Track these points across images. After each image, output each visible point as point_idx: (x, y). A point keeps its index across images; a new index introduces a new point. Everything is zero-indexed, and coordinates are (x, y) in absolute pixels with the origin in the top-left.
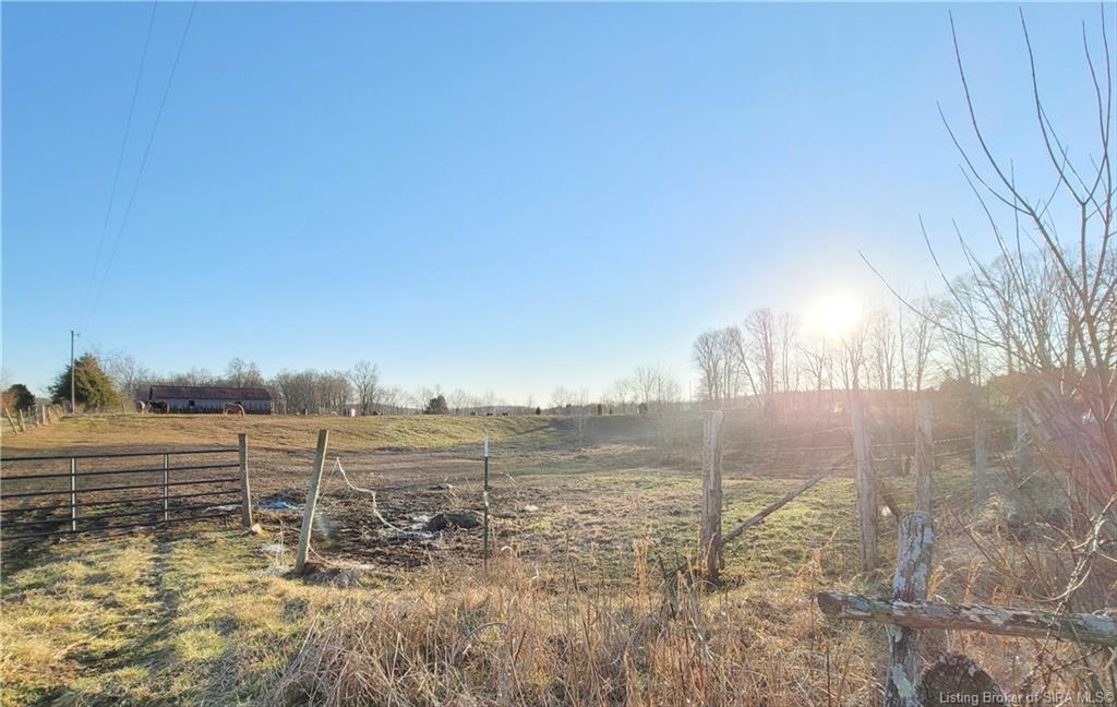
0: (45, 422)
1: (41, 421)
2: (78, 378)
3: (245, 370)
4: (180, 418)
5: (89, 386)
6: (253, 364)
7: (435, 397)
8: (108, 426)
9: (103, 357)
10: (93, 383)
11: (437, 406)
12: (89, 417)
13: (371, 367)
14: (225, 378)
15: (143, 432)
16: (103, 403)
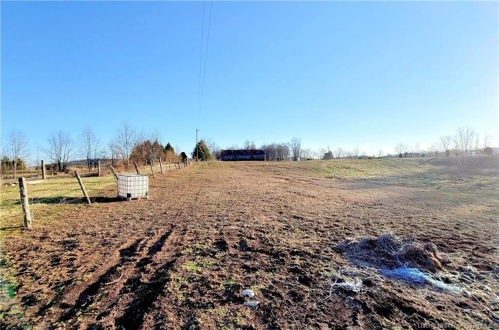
0: (188, 165)
1: (187, 165)
2: (198, 148)
3: (250, 144)
4: (232, 163)
5: (202, 151)
6: (253, 142)
7: (327, 152)
8: (208, 167)
9: (206, 141)
10: (203, 150)
11: (328, 156)
12: (202, 163)
13: (298, 140)
14: (243, 148)
15: (220, 169)
16: (206, 158)
